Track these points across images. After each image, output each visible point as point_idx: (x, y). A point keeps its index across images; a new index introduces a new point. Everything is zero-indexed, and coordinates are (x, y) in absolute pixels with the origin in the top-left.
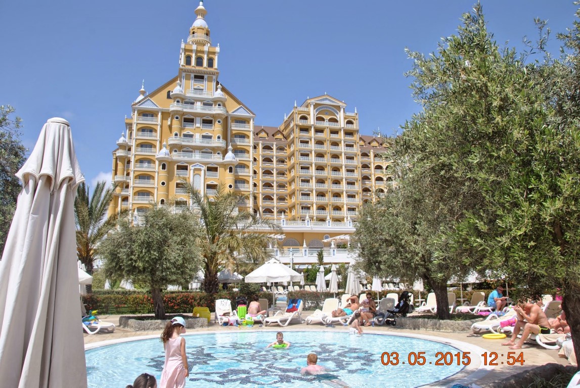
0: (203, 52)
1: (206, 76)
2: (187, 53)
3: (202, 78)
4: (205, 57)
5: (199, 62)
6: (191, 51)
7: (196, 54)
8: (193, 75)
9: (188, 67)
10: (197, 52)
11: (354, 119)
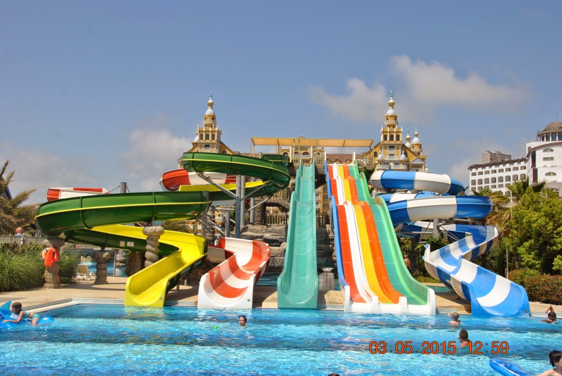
0: (209, 131)
1: (211, 145)
2: (201, 133)
3: (209, 146)
4: (210, 134)
5: (207, 137)
6: (203, 131)
7: (205, 133)
8: (204, 145)
9: (202, 141)
10: (206, 131)
11: (321, 152)
